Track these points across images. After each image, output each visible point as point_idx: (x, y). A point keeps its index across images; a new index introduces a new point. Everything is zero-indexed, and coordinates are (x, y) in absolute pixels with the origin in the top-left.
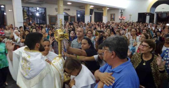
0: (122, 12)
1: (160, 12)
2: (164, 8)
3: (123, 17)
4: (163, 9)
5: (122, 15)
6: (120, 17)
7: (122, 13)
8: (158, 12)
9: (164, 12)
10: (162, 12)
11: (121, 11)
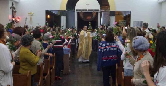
0: (14, 6)
1: (83, 10)
2: (89, 5)
3: (17, 17)
4: (86, 5)
5: (14, 12)
6: (10, 17)
7: (13, 8)
8: (80, 10)
9: (89, 10)
10: (86, 10)
11: (13, 4)
